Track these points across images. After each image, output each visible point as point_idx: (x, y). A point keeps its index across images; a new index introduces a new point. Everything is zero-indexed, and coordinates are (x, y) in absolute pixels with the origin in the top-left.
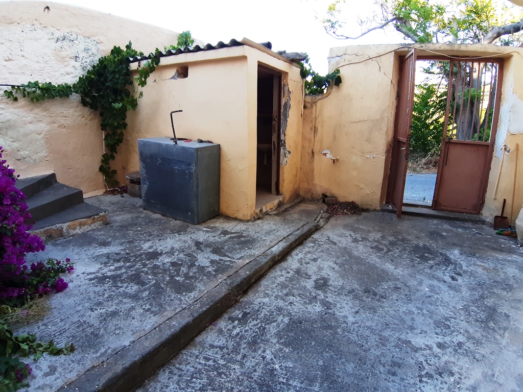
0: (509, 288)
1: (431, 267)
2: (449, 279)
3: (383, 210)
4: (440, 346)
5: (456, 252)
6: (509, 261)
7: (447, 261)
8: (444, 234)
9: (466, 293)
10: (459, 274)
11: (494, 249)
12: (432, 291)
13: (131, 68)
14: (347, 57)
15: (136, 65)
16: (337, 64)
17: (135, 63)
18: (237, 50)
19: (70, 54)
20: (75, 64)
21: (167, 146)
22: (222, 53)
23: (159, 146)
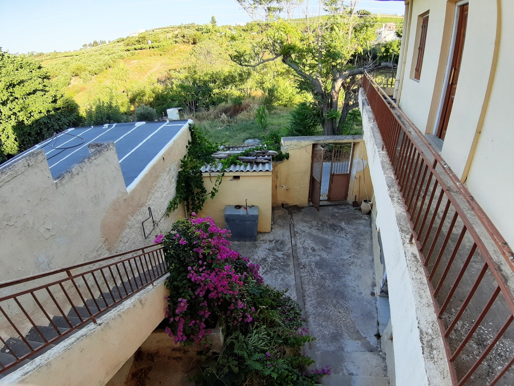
0: (362, 235)
1: (338, 233)
2: (344, 236)
3: (309, 206)
4: (350, 257)
5: (343, 223)
6: (360, 223)
7: (342, 229)
8: (336, 215)
9: (351, 240)
10: (347, 234)
11: (355, 218)
12: (342, 242)
13: (203, 176)
14: (292, 146)
15: (207, 174)
16: (287, 149)
17: (206, 173)
18: (268, 173)
19: (171, 177)
20: (173, 180)
21: (243, 215)
22: (261, 173)
23: (238, 215)
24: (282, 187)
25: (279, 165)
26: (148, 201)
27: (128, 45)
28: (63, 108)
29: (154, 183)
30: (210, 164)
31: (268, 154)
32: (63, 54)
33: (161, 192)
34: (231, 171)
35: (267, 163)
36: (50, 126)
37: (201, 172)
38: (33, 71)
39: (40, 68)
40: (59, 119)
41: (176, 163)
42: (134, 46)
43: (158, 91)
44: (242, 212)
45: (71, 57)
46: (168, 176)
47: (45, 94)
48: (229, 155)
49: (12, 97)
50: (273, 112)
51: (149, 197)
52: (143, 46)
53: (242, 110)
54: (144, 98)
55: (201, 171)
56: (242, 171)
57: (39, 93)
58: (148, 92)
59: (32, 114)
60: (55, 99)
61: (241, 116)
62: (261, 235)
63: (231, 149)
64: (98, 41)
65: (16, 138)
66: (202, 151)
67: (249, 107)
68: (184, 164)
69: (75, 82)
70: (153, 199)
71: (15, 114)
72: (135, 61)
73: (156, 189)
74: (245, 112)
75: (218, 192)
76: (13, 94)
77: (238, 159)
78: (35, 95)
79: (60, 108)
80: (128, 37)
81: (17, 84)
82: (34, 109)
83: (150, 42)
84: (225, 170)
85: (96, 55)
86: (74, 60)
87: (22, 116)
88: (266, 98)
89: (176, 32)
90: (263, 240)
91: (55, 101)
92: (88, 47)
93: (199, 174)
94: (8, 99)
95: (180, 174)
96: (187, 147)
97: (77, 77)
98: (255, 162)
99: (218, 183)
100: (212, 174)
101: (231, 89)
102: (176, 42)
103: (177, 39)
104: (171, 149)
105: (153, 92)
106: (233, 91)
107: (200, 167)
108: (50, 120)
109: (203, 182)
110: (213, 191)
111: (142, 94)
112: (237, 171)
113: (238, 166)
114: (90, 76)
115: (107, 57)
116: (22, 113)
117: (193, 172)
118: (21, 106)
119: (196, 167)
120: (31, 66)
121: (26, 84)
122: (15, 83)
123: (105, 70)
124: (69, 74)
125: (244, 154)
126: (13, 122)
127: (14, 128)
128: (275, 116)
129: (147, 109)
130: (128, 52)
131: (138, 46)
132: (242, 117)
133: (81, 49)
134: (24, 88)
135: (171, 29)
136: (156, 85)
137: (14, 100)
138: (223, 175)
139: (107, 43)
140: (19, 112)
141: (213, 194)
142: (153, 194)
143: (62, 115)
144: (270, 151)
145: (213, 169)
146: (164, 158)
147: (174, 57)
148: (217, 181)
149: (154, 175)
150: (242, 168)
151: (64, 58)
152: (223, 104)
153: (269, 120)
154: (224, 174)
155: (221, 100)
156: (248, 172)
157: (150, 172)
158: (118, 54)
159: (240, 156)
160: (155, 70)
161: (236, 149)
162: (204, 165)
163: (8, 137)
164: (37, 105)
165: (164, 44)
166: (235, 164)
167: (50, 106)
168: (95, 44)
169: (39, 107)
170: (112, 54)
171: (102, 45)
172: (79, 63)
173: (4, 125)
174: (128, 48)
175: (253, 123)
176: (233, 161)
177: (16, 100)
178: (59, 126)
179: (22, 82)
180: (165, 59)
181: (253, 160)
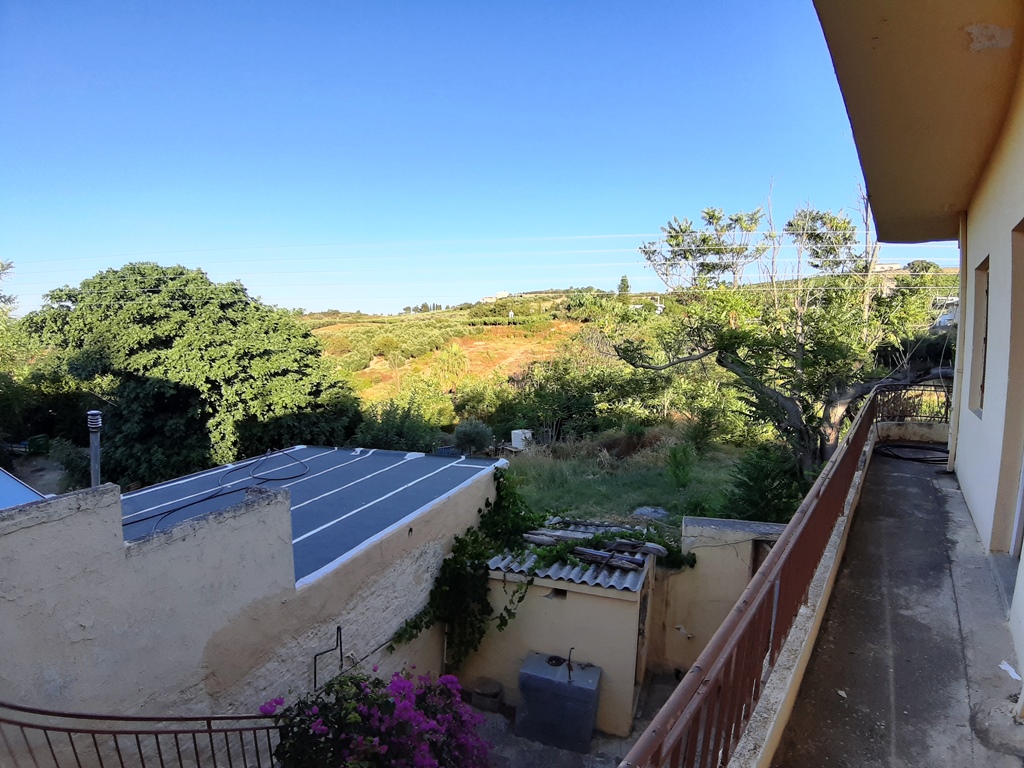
13: (491, 576)
14: (703, 539)
15: (498, 575)
16: (693, 543)
17: (496, 572)
18: (627, 596)
19: (424, 568)
20: (427, 576)
21: (560, 683)
22: (612, 593)
23: (550, 682)
24: (679, 629)
25: (672, 578)
26: (344, 612)
27: (476, 315)
28: (328, 405)
29: (373, 577)
30: (513, 553)
31: (643, 550)
32: (371, 317)
33: (387, 597)
34: (548, 577)
35: (635, 570)
36: (296, 431)
37: (487, 568)
38: (293, 340)
39: (306, 336)
40: (315, 423)
41: (444, 541)
42: (485, 319)
43: (508, 397)
44: (559, 675)
45: (380, 325)
46: (415, 567)
47: (301, 379)
48: (559, 539)
49: (243, 375)
50: (708, 455)
51: (351, 605)
52: (499, 319)
53: (642, 447)
54: (481, 407)
55: (487, 566)
56: (571, 580)
57: (290, 376)
58: (489, 394)
59: (272, 408)
60: (317, 390)
61: (638, 458)
62: (601, 741)
63: (572, 527)
64: (430, 304)
65: (236, 441)
66: (506, 524)
67: (658, 443)
68: (459, 545)
69: (378, 365)
70: (360, 608)
71: (243, 401)
72: (481, 343)
73: (373, 589)
74: (648, 451)
75: (514, 617)
76: (248, 370)
77: (572, 552)
78: (285, 379)
79: (321, 406)
80: (479, 303)
81: (258, 355)
82: (276, 399)
83: (511, 313)
84: (537, 571)
85: (420, 327)
86: (382, 331)
87: (255, 408)
88: (695, 428)
89: (559, 301)
90: (602, 755)
91: (316, 393)
92: (412, 312)
93: (482, 571)
94: (236, 376)
95: (446, 565)
96: (480, 511)
97: (382, 358)
98: (607, 564)
99: (516, 599)
100: (510, 576)
101: (633, 404)
102: (555, 317)
103: (558, 313)
104: (436, 512)
105: (498, 397)
106: (636, 408)
107: (488, 558)
108: (299, 423)
109: (490, 590)
110: (505, 614)
111: (478, 398)
112: (561, 579)
113: (568, 567)
114: (403, 358)
115: (436, 332)
116: (255, 402)
117: (473, 563)
118: (255, 391)
119: (479, 556)
120: (293, 331)
121: (274, 358)
122: (254, 353)
123: (429, 353)
124: (368, 351)
125: (588, 543)
126: (239, 415)
127: (238, 425)
128: (712, 464)
129: (476, 427)
130: (471, 328)
131: (492, 319)
132: (641, 459)
133: (400, 314)
134: (268, 364)
135: (550, 295)
136: (505, 385)
137: (246, 379)
138: (530, 583)
139: (443, 309)
140: (252, 399)
141: (503, 622)
142: (364, 599)
143: (323, 417)
144: (649, 545)
145: (513, 566)
146: (411, 530)
147: (548, 342)
148: (514, 593)
149: (378, 562)
150: (574, 574)
151: (370, 324)
152: (611, 432)
153: (696, 471)
154: (533, 580)
155: (609, 424)
156: (585, 586)
157: (367, 555)
158: (455, 328)
159: (581, 545)
160: (511, 359)
161: (582, 528)
162: (502, 552)
163: (223, 438)
164: (283, 395)
165: (535, 318)
166: (564, 563)
167: (303, 400)
168: (425, 308)
169: (288, 396)
170: (446, 327)
171: (435, 311)
172: (390, 335)
173: (223, 415)
174: (476, 320)
175: (660, 475)
176: (559, 555)
177: (252, 380)
178: (312, 435)
179: (267, 353)
180: (530, 345)
181: (603, 558)
